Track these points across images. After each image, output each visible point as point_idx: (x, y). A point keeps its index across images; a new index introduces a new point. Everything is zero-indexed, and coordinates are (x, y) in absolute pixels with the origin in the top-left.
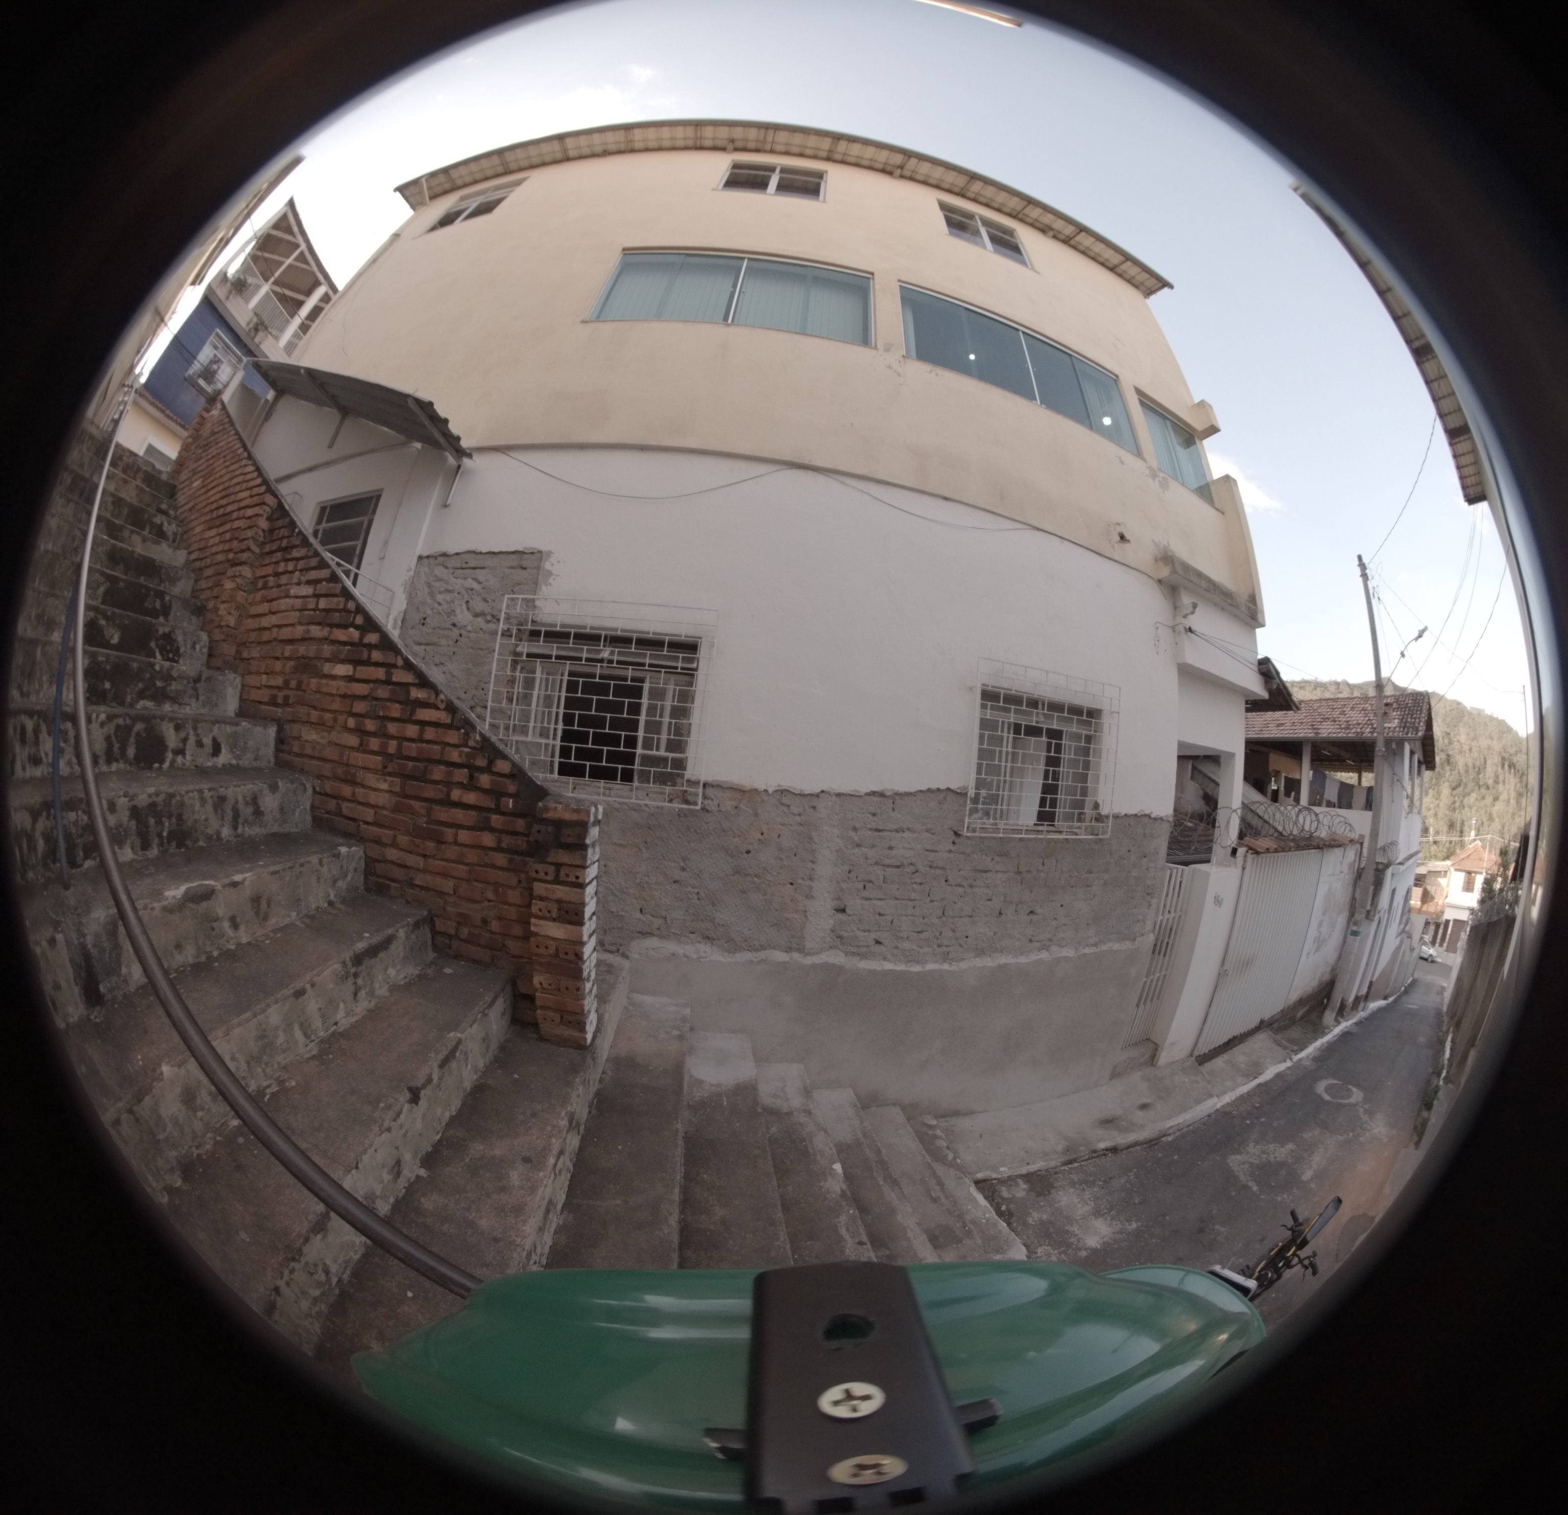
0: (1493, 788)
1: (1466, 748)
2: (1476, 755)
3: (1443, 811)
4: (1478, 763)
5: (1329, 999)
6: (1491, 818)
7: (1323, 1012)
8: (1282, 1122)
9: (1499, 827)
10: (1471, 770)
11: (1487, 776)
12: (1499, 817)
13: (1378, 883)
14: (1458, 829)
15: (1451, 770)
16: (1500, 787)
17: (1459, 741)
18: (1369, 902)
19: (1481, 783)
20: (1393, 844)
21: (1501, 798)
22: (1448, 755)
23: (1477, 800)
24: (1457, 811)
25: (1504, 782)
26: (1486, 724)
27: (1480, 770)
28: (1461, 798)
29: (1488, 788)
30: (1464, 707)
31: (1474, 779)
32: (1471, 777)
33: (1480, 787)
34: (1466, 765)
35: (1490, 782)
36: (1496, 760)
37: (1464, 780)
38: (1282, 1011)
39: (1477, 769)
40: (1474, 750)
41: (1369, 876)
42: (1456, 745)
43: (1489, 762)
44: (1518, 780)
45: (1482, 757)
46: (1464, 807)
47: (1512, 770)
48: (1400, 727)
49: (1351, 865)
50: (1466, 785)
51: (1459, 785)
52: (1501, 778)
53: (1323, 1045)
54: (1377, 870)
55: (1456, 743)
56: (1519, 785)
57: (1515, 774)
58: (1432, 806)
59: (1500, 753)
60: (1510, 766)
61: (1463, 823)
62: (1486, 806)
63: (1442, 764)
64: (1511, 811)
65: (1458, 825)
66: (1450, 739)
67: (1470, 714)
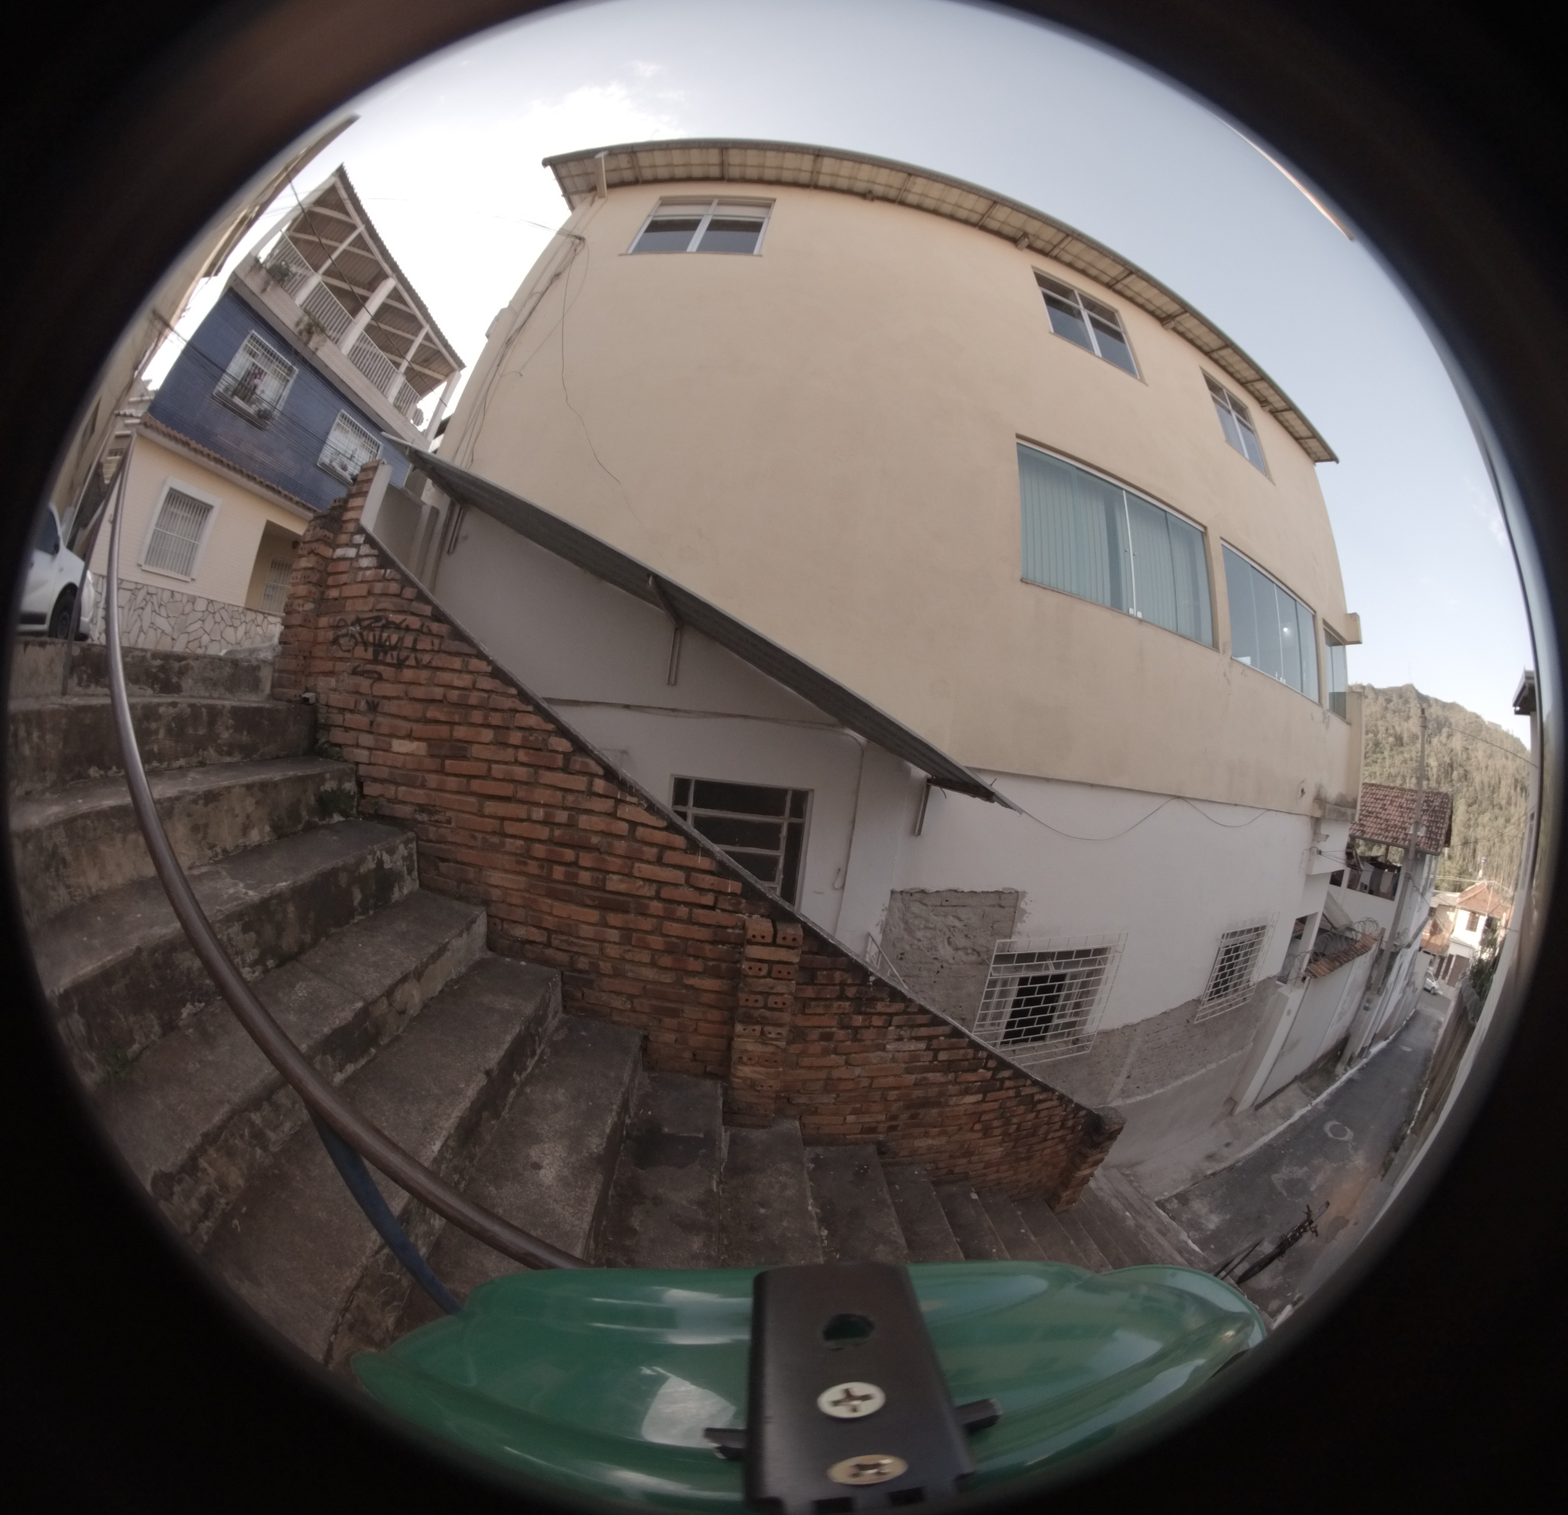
0: (1506, 809)
1: (1483, 765)
2: (1492, 773)
3: (1458, 826)
4: (1493, 782)
6: (1502, 838)
10: (1486, 788)
11: (1501, 796)
14: (1472, 846)
15: (1468, 786)
16: (1512, 809)
17: (1476, 757)
19: (1495, 803)
21: (1512, 821)
22: (1465, 771)
23: (1490, 819)
24: (1472, 829)
26: (1502, 741)
27: (1494, 789)
28: (1476, 815)
29: (1501, 808)
30: (1483, 721)
31: (1489, 797)
32: (1487, 795)
33: (1493, 807)
34: (1482, 783)
35: (1503, 803)
37: (1480, 797)
39: (1492, 788)
40: (1490, 768)
42: (1474, 761)
43: (1503, 782)
45: (1497, 776)
46: (1479, 825)
47: (1524, 794)
50: (1481, 802)
51: (1475, 802)
52: (1513, 800)
55: (1473, 759)
57: (1526, 798)
60: (1521, 789)
61: (1476, 842)
62: (1498, 827)
63: (1460, 780)
64: (1520, 835)
66: (1468, 754)
67: (1488, 729)
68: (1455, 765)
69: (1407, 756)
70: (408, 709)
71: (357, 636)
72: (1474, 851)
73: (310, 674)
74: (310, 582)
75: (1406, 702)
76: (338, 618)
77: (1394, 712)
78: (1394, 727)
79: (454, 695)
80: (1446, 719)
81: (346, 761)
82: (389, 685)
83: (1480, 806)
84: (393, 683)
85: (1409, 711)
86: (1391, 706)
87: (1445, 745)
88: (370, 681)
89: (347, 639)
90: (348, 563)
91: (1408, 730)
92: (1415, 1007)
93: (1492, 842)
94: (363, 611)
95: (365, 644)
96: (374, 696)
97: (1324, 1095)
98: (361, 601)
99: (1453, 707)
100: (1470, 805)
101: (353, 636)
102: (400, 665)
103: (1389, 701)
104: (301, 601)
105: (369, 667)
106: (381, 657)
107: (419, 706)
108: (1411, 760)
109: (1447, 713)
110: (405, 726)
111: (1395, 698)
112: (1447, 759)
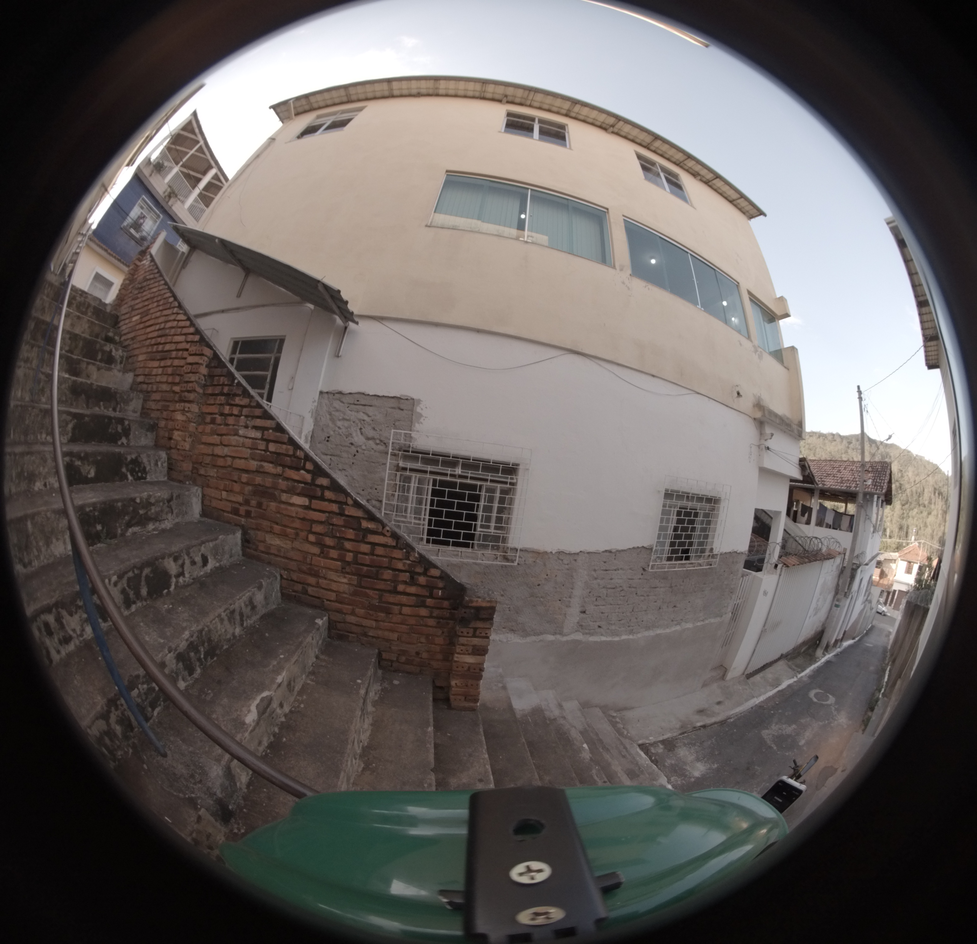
0: (928, 506)
1: (912, 480)
2: (918, 485)
3: (896, 518)
4: (919, 490)
5: (820, 641)
6: (926, 526)
7: (816, 649)
8: (790, 713)
9: (931, 531)
10: (914, 495)
11: (924, 499)
12: (930, 525)
13: (853, 577)
14: (905, 530)
15: (902, 494)
16: (933, 506)
17: (908, 475)
18: (847, 588)
19: (920, 503)
20: (863, 553)
21: (933, 513)
22: (900, 484)
23: (917, 513)
24: (905, 520)
25: (935, 503)
26: (925, 467)
27: (920, 494)
28: (908, 511)
29: (925, 506)
30: (912, 454)
31: (916, 500)
32: (915, 499)
33: (919, 505)
34: (912, 491)
35: (926, 503)
36: (930, 490)
37: (910, 500)
38: (793, 649)
39: (918, 494)
40: (917, 482)
41: (848, 573)
42: (906, 478)
43: (926, 490)
44: (943, 503)
45: (922, 487)
46: (909, 517)
47: (940, 497)
48: (872, 485)
49: (838, 566)
50: (911, 503)
51: (907, 503)
52: (933, 501)
53: (814, 668)
54: (853, 569)
55: (906, 477)
56: (944, 506)
57: (942, 499)
58: (889, 515)
59: (933, 486)
60: (939, 494)
61: (908, 527)
62: (923, 518)
63: (897, 490)
64: (938, 522)
65: (905, 528)
66: (902, 474)
67: (916, 459)
72: (907, 533)
77: (853, 449)
78: (852, 458)
80: (888, 454)
92: (871, 623)
93: (919, 527)
99: (892, 446)
100: (903, 505)
103: (850, 443)
109: (888, 450)
111: (854, 441)
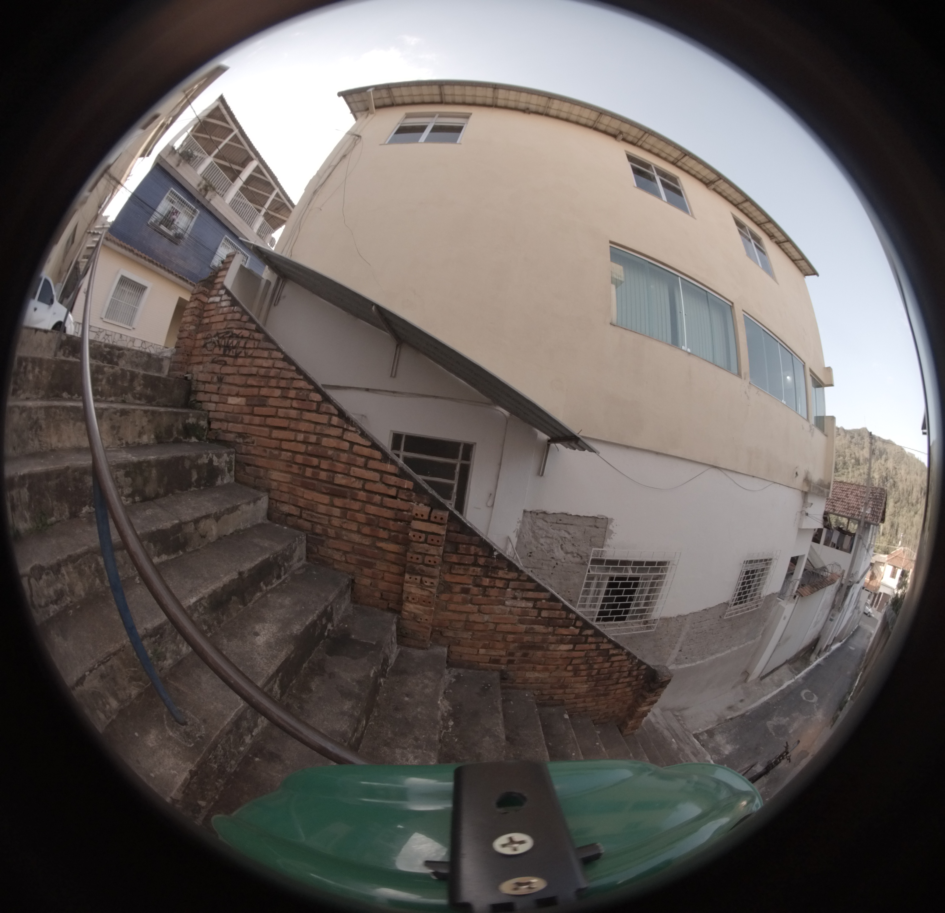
0: (916, 505)
1: (904, 478)
2: (908, 483)
3: (889, 516)
4: (909, 489)
5: (815, 647)
7: (811, 654)
10: (905, 493)
11: (913, 498)
15: (895, 491)
16: (919, 506)
17: (900, 473)
18: (841, 604)
19: (910, 502)
22: (894, 482)
23: (906, 512)
24: (896, 517)
26: (915, 464)
27: (910, 493)
28: (899, 509)
29: (913, 505)
30: (904, 452)
31: (906, 498)
35: (914, 502)
36: (918, 489)
37: (901, 498)
38: (795, 655)
39: (908, 493)
40: (908, 480)
42: (899, 476)
43: (915, 489)
45: (911, 485)
46: (900, 514)
48: (871, 515)
49: (837, 586)
50: (902, 501)
52: (919, 500)
62: (910, 516)
63: (891, 487)
66: (896, 471)
67: (908, 456)
68: (888, 478)
69: (862, 471)
70: (238, 380)
71: (216, 342)
72: (897, 531)
73: (190, 364)
74: (194, 315)
75: (862, 438)
76: (207, 333)
77: (855, 444)
78: (855, 453)
79: (262, 371)
80: (885, 450)
81: (203, 410)
82: (230, 368)
83: (901, 503)
84: (232, 366)
85: (864, 444)
86: (854, 440)
87: (884, 465)
88: (221, 366)
89: (211, 344)
90: (215, 305)
91: (863, 455)
92: (858, 624)
93: (907, 526)
94: (221, 329)
95: (220, 346)
96: (222, 374)
97: (803, 673)
98: (220, 324)
99: (888, 442)
100: (896, 503)
101: (214, 343)
102: (236, 356)
103: (852, 437)
104: (188, 325)
105: (221, 358)
106: (227, 353)
107: (244, 378)
108: (864, 474)
109: (885, 446)
110: (235, 389)
111: (856, 436)
112: (884, 474)
